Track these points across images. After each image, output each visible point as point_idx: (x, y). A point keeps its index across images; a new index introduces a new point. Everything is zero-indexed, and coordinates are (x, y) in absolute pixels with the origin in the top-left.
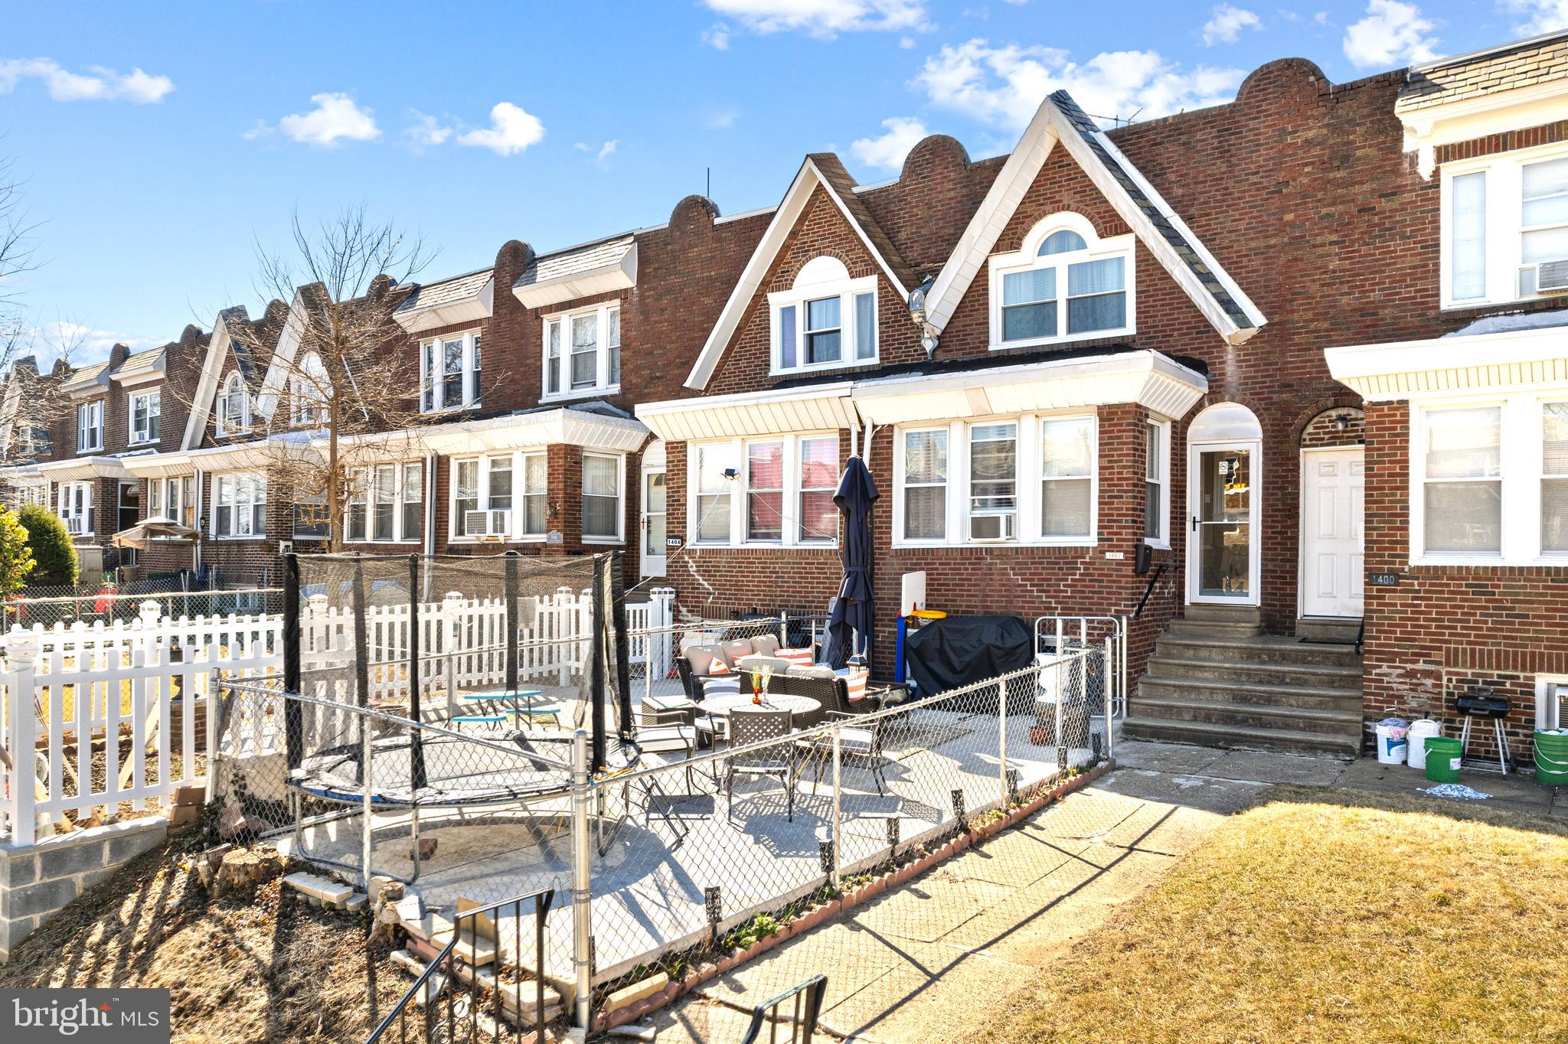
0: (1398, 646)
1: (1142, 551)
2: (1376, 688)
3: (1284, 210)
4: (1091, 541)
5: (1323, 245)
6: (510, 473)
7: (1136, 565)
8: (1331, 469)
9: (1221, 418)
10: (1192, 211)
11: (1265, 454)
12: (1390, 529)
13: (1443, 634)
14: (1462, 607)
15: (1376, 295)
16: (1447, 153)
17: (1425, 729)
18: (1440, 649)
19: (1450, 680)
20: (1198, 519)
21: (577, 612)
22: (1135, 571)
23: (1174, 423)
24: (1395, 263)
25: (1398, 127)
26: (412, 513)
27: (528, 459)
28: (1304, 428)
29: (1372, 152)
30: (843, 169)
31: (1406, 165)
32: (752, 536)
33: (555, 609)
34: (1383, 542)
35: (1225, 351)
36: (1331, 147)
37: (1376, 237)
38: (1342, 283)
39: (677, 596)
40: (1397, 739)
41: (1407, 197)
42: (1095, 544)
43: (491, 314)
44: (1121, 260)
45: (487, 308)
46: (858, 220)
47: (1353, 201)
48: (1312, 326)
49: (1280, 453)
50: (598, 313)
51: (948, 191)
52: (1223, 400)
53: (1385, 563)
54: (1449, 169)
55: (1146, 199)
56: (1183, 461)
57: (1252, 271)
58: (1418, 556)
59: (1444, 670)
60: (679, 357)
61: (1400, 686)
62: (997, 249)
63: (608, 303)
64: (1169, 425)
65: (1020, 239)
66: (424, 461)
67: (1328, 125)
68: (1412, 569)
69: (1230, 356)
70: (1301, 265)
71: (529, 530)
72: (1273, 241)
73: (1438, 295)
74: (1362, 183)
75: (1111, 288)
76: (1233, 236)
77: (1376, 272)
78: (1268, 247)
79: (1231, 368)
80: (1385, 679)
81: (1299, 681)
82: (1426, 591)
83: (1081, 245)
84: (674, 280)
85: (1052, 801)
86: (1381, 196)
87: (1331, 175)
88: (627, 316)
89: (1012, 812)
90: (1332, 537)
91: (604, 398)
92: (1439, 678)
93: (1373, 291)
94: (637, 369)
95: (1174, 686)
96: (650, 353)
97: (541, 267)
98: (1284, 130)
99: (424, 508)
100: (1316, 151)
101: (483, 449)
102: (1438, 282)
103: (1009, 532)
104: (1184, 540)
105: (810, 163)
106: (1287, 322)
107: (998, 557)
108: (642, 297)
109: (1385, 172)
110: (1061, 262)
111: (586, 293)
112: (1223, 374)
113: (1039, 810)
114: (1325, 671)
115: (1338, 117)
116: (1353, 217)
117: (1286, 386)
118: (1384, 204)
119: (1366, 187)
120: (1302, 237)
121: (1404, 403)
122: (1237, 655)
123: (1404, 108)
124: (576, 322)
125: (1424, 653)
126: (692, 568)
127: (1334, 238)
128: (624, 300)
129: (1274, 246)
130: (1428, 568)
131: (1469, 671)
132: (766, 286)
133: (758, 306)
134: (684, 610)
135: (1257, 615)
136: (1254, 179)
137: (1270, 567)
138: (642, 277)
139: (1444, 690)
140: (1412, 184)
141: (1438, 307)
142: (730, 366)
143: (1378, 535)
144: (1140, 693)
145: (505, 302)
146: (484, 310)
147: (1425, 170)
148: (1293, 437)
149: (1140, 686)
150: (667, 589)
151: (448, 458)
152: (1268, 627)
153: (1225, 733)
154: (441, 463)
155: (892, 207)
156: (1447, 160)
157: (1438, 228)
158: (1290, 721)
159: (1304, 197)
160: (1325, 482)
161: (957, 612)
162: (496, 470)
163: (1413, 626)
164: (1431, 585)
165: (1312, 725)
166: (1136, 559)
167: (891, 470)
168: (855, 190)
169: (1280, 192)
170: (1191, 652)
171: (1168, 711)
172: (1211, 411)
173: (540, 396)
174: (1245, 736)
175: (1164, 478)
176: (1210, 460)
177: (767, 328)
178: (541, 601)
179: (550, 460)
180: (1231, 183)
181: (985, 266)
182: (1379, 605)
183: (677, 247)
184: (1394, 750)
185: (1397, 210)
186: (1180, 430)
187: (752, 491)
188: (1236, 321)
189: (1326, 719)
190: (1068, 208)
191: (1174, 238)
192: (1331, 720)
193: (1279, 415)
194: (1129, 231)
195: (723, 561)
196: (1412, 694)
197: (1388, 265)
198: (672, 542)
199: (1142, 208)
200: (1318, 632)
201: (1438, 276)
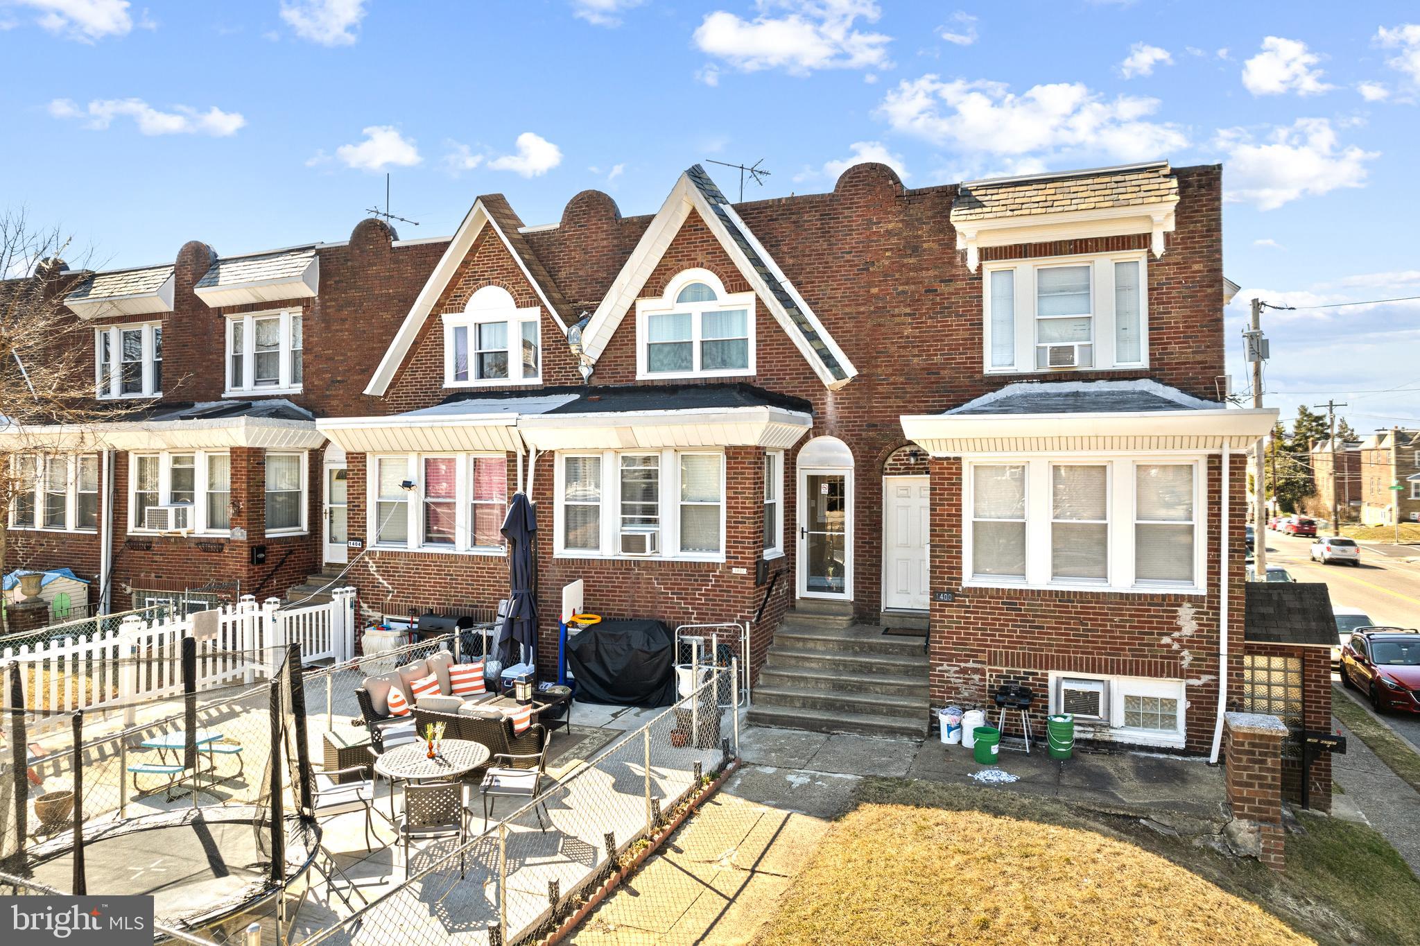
0: (955, 649)
1: (761, 566)
2: (939, 681)
3: (871, 284)
4: (720, 557)
5: (899, 315)
6: (192, 470)
7: (757, 578)
8: (906, 493)
9: (823, 448)
10: (801, 278)
11: (856, 479)
12: (948, 557)
13: (986, 640)
14: (1000, 620)
15: (938, 359)
16: (987, 254)
17: (975, 719)
18: (984, 651)
19: (991, 676)
20: (805, 530)
21: (261, 618)
22: (756, 583)
23: (786, 452)
24: (951, 335)
25: (952, 230)
26: (88, 503)
27: (211, 459)
28: (886, 460)
29: (935, 246)
30: (510, 209)
31: (959, 259)
32: (429, 540)
33: (238, 617)
34: (944, 567)
35: (826, 394)
36: (905, 238)
37: (938, 313)
38: (913, 347)
39: (358, 593)
40: (954, 725)
41: (961, 284)
42: (724, 561)
43: (172, 309)
44: (744, 312)
45: (167, 303)
46: (523, 259)
47: (921, 282)
48: (892, 379)
49: (868, 480)
50: (281, 317)
51: (601, 241)
52: (824, 434)
53: (945, 584)
54: (990, 266)
55: (764, 266)
56: (794, 481)
57: (847, 332)
58: (969, 580)
59: (987, 668)
60: (359, 364)
61: (956, 681)
62: (642, 294)
63: (290, 309)
64: (782, 453)
65: (662, 288)
66: (100, 454)
67: (902, 221)
68: (964, 589)
69: (830, 399)
70: (883, 330)
71: (212, 524)
72: (862, 309)
73: (982, 363)
74: (928, 269)
75: (737, 335)
76: (832, 302)
77: (938, 341)
78: (859, 313)
79: (830, 408)
80: (946, 674)
81: (883, 671)
82: (974, 607)
83: (712, 297)
84: (353, 293)
85: (690, 815)
86: (942, 281)
87: (905, 261)
88: (309, 323)
89: (656, 837)
90: (906, 546)
91: (287, 397)
92: (984, 674)
93: (936, 355)
94: (318, 373)
95: (788, 676)
96: (330, 359)
97: (224, 269)
98: (870, 220)
99: (100, 499)
100: (894, 240)
101: (164, 446)
102: (981, 352)
103: (653, 547)
104: (795, 546)
105: (480, 204)
106: (873, 374)
107: (645, 568)
108: (324, 306)
109: (944, 263)
110: (696, 309)
111: (269, 298)
112: (824, 413)
113: (678, 828)
114: (902, 663)
115: (911, 215)
116: (921, 295)
117: (872, 426)
118: (943, 288)
119: (931, 273)
120: (884, 308)
121: (958, 460)
122: (836, 647)
123: (958, 217)
124: (259, 323)
125: (973, 655)
126: (373, 568)
127: (908, 310)
128: (306, 308)
129: (863, 313)
130: (975, 589)
131: (1004, 669)
132: (440, 307)
133: (432, 325)
134: (365, 606)
135: (851, 609)
136: (848, 257)
137: (860, 570)
138: (323, 288)
139: (987, 683)
140: (963, 275)
141: (982, 372)
142: (407, 376)
143: (940, 562)
144: (761, 682)
145: (185, 299)
146: (166, 305)
147: (972, 263)
148: (878, 466)
149: (761, 676)
150: (347, 588)
151: (126, 453)
152: (859, 618)
153: (827, 720)
154: (119, 459)
155: (553, 249)
156: (987, 259)
157: (982, 310)
158: (876, 708)
159: (885, 276)
160: (901, 502)
161: (610, 614)
162: (177, 466)
163: (965, 633)
164: (977, 602)
165: (893, 711)
166: (756, 573)
167: (552, 490)
168: (521, 230)
169: (867, 269)
170: (800, 645)
171: (782, 700)
172: (815, 442)
173: (223, 390)
174: (842, 722)
175: (779, 499)
176: (814, 482)
177: (442, 345)
178: (225, 612)
179: (233, 461)
180: (830, 259)
181: (633, 308)
182: (940, 616)
183: (357, 264)
184: (952, 733)
185: (953, 294)
186: (791, 457)
187: (429, 500)
188: (834, 374)
189: (902, 706)
190: (701, 265)
191: (786, 301)
192: (906, 707)
193: (867, 449)
194: (752, 290)
195: (402, 562)
196: (965, 686)
197: (947, 336)
198: (352, 544)
199: (761, 274)
200: (896, 623)
201: (982, 348)
